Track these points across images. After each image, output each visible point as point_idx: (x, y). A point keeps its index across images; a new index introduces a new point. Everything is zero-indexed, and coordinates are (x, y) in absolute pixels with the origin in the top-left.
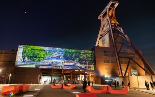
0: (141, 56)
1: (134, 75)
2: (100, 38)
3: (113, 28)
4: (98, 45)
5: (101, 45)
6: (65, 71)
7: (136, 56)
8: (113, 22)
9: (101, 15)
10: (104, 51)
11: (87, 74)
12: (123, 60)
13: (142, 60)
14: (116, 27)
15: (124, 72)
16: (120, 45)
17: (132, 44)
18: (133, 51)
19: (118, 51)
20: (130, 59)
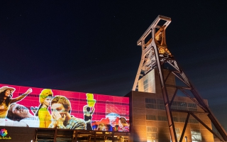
0: (207, 108)
1: (196, 140)
2: (140, 77)
3: (162, 60)
4: (137, 90)
5: (141, 89)
6: (79, 133)
7: (199, 108)
8: (162, 51)
9: (143, 38)
10: (147, 100)
11: (116, 139)
12: (178, 115)
13: (208, 115)
14: (167, 59)
15: (179, 136)
16: (173, 89)
17: (193, 89)
18: (194, 101)
19: (170, 100)
20: (189, 113)
